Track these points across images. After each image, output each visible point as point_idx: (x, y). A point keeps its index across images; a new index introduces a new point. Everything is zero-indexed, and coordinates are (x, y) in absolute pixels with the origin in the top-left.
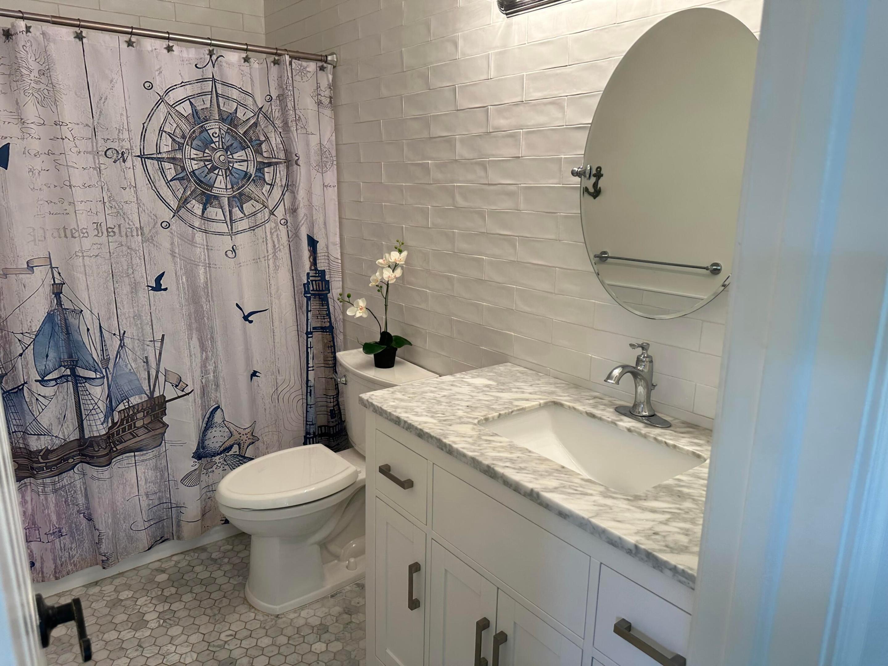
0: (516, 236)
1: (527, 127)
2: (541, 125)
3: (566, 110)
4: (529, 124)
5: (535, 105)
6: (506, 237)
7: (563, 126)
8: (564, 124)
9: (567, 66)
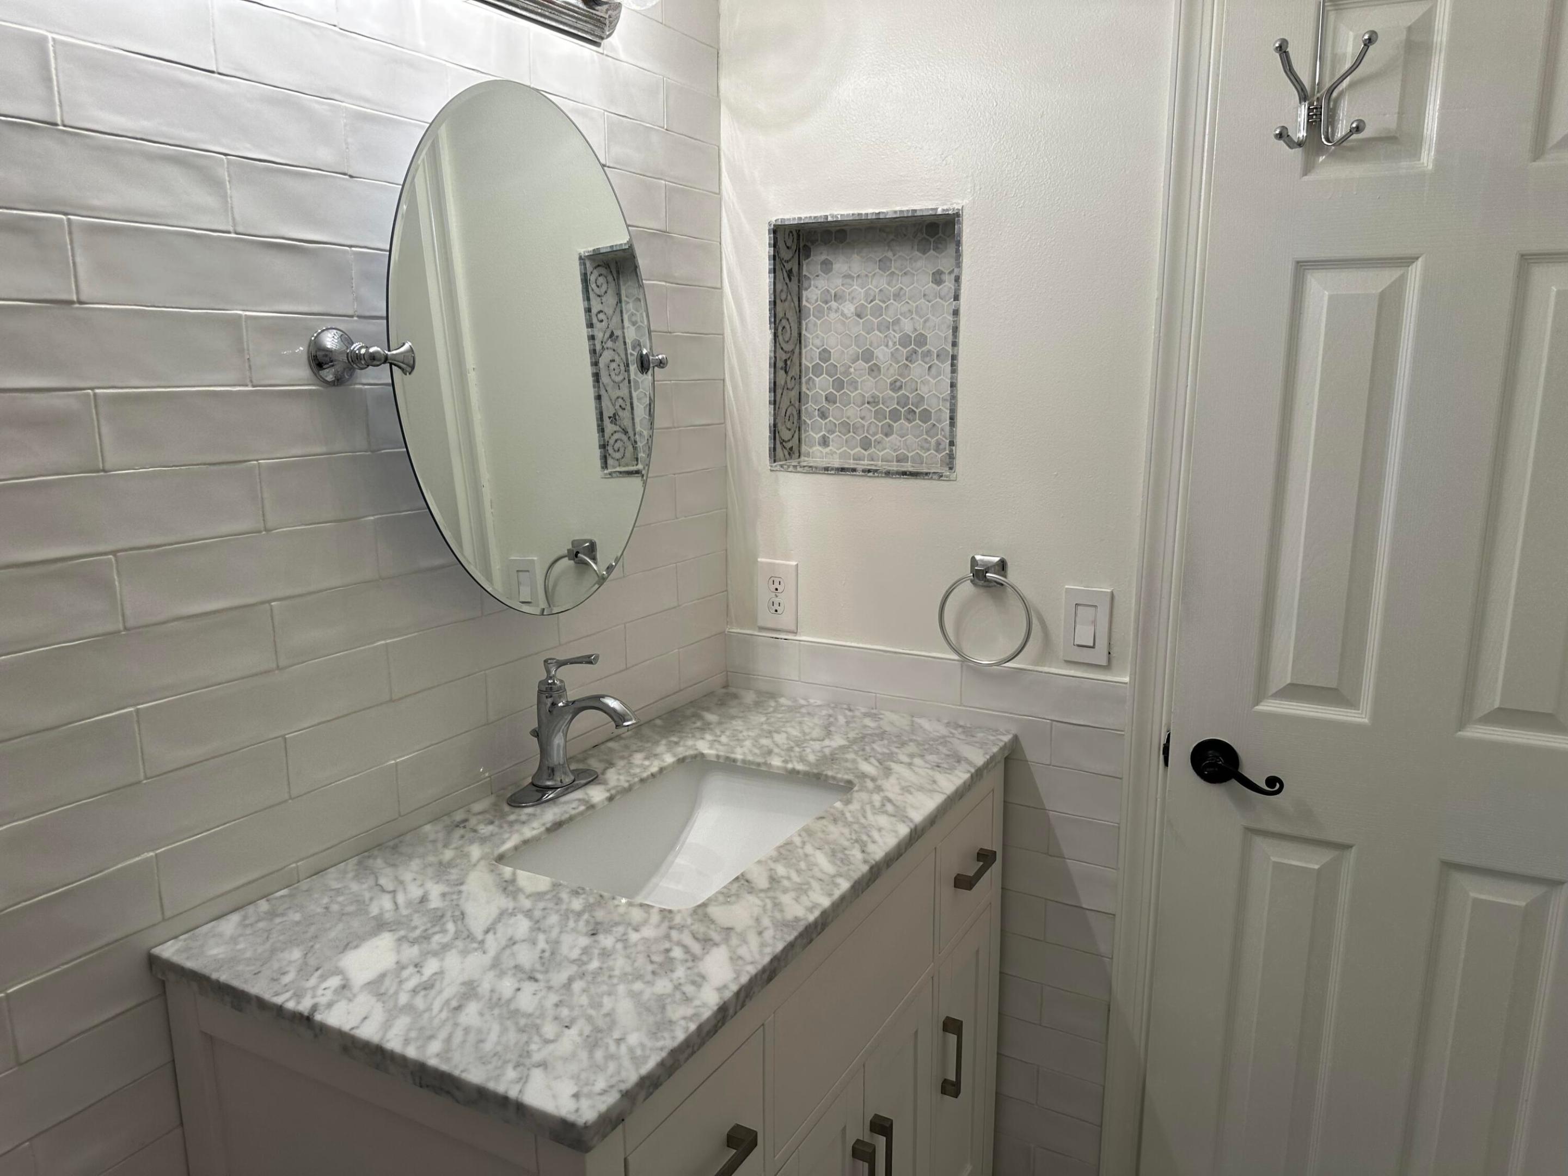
0: (106, 554)
1: (92, 211)
2: (142, 214)
3: (229, 191)
4: (96, 202)
5: (106, 148)
6: (53, 567)
7: (229, 232)
8: (231, 229)
9: (213, 72)
